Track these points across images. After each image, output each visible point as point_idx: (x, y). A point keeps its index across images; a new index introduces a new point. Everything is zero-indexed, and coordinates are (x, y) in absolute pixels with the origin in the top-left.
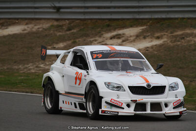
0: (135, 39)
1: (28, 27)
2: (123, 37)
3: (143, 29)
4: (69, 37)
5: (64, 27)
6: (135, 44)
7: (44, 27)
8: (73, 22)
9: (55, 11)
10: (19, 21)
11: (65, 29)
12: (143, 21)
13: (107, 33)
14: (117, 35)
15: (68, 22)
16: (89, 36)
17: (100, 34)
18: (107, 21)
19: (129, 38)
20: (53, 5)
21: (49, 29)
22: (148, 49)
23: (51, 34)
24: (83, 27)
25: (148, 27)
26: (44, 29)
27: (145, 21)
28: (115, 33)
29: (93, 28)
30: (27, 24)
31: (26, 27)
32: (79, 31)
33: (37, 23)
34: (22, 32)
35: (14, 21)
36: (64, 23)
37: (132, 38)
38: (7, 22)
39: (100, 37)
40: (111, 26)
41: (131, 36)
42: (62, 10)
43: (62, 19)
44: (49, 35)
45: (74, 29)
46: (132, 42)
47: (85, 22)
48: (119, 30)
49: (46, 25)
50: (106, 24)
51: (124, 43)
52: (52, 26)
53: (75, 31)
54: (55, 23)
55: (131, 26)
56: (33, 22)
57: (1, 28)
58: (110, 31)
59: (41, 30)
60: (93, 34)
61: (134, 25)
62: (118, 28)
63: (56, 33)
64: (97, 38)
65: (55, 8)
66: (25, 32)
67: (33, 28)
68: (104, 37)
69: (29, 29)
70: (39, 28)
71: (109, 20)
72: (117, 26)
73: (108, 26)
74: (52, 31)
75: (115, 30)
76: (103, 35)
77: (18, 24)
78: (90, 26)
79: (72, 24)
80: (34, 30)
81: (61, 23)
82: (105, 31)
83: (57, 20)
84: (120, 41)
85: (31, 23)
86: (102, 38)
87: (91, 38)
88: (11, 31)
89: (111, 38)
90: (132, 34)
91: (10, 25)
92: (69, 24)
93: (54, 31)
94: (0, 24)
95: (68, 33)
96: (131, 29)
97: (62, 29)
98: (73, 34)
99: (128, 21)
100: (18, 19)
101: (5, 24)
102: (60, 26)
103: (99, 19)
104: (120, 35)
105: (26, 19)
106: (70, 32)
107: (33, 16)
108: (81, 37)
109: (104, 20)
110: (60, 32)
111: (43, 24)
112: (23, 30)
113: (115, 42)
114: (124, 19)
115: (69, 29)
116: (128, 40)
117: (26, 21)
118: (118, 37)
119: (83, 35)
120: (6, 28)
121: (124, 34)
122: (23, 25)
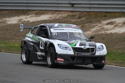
0: (123, 25)
1: (53, 16)
2: (114, 23)
4: (80, 23)
5: (76, 17)
6: (122, 28)
7: (64, 16)
8: (82, 13)
9: (71, 6)
10: (48, 11)
11: (77, 18)
13: (104, 21)
14: (111, 22)
15: (79, 13)
16: (93, 22)
17: (99, 21)
18: (104, 13)
19: (119, 25)
20: (69, 2)
21: (67, 17)
23: (68, 21)
24: (88, 17)
26: (63, 17)
28: (109, 21)
29: (95, 18)
30: (52, 14)
31: (52, 16)
32: (86, 19)
33: (59, 13)
34: (49, 19)
35: (44, 12)
36: (76, 14)
37: (121, 25)
38: (40, 12)
39: (100, 23)
40: (107, 16)
41: (120, 23)
42: (75, 6)
43: (75, 11)
44: (67, 21)
45: (82, 18)
46: (120, 27)
47: (90, 14)
48: (112, 19)
49: (65, 15)
50: (103, 15)
51: (115, 27)
52: (69, 15)
53: (83, 19)
54: (71, 14)
55: (120, 17)
56: (56, 12)
57: (35, 16)
58: (106, 19)
59: (61, 18)
60: (95, 21)
61: (122, 16)
62: (111, 18)
63: (71, 20)
64: (98, 24)
65: (70, 4)
66: (52, 19)
67: (56, 16)
68: (102, 24)
69: (54, 17)
70: (60, 17)
71: (106, 12)
72: (111, 16)
73: (105, 16)
74: (68, 19)
75: (109, 19)
76: (101, 22)
77: (47, 13)
78: (93, 16)
79: (82, 15)
80: (57, 18)
81: (74, 14)
82: (103, 20)
83: (72, 12)
84: (112, 26)
85: (55, 13)
86: (101, 24)
87: (94, 24)
88: (42, 18)
89: (107, 24)
90: (120, 22)
91: (41, 14)
92: (80, 14)
93: (70, 19)
94: (35, 13)
95: (79, 20)
96: (120, 19)
97: (75, 17)
98: (82, 21)
99: (118, 14)
100: (47, 10)
101: (39, 13)
102: (74, 16)
103: (99, 12)
104: (113, 22)
105: (52, 11)
106: (80, 19)
107: (56, 9)
108: (87, 23)
109: (102, 12)
110: (74, 19)
111: (63, 14)
112: (50, 18)
113: (109, 26)
114: (115, 12)
115: (80, 18)
116: (117, 25)
117: (52, 12)
118: (111, 23)
119: (88, 22)
120: (39, 16)
121: (115, 22)
122: (50, 14)
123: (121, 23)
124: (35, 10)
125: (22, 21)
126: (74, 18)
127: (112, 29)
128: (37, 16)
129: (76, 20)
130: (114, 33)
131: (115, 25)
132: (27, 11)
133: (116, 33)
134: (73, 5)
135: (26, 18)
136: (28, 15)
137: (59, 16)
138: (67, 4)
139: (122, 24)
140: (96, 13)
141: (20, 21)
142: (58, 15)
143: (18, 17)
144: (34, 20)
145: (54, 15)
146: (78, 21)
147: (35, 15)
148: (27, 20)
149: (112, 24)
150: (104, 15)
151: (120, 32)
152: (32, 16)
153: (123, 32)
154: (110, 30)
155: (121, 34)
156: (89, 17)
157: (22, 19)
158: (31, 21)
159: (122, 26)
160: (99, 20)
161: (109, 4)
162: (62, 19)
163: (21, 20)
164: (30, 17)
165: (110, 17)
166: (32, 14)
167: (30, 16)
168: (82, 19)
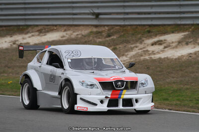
0: (178, 45)
1: (67, 34)
2: (165, 43)
3: (185, 35)
4: (109, 43)
5: (104, 34)
6: (177, 50)
7: (83, 34)
8: (113, 28)
9: (94, 17)
10: (58, 27)
11: (105, 36)
12: (185, 27)
13: (148, 39)
14: (158, 41)
15: (107, 28)
16: (130, 42)
18: (147, 27)
19: (171, 45)
20: (92, 12)
21: (88, 35)
22: (191, 55)
23: (91, 40)
24: (122, 34)
25: (190, 33)
26: (83, 35)
27: (187, 26)
28: (156, 39)
29: (133, 34)
30: (65, 31)
31: (64, 34)
32: (119, 37)
33: (76, 30)
34: (61, 39)
35: (52, 28)
36: (103, 29)
37: (174, 45)
38: (45, 29)
39: (141, 43)
40: (152, 32)
41: (173, 42)
42: (101, 16)
43: (101, 26)
44: (89, 41)
45: (113, 35)
46: (173, 48)
47: (125, 28)
48: (161, 36)
49: (85, 32)
50: (146, 30)
51: (166, 49)
52: (91, 32)
53: (115, 37)
54: (95, 30)
55: (173, 32)
56: (72, 28)
57: (38, 35)
58: (151, 37)
59: (80, 36)
60: (133, 41)
61: (176, 31)
62: (159, 34)
63: (95, 39)
64: (138, 44)
65: (93, 14)
66: (64, 38)
67: (72, 34)
68: (145, 44)
69: (67, 36)
70: (77, 35)
71: (150, 26)
72: (158, 31)
73: (149, 32)
74: (91, 38)
75: (156, 36)
76: (143, 41)
77: (57, 30)
78: (130, 32)
79: (112, 31)
80: (73, 36)
81: (100, 29)
82: (146, 38)
83: (96, 26)
84: (161, 47)
85: (69, 30)
86: (143, 44)
87: (132, 44)
88: (50, 38)
89: (152, 45)
90: (174, 40)
91: (48, 32)
92: (109, 30)
93: (93, 37)
94: (38, 31)
95: (108, 39)
96: (172, 35)
97: (101, 35)
98: (113, 40)
99: (169, 27)
100: (56, 26)
101: (43, 31)
102: (99, 32)
103: (139, 25)
104: (162, 41)
105: (64, 25)
106: (110, 38)
107: (71, 23)
108: (121, 43)
109: (144, 25)
110: (99, 38)
111: (81, 31)
112: (62, 37)
113: (157, 48)
114: (165, 25)
115: (109, 36)
116: (169, 46)
117: (65, 28)
118: (159, 43)
119: (123, 41)
120: (45, 35)
121: (165, 40)
122: (61, 31)
123: (175, 42)
124: (37, 26)
125: (17, 43)
126: (101, 37)
127: (161, 52)
128: (41, 34)
129: (104, 40)
130: (165, 58)
131: (165, 45)
132: (25, 27)
133: (167, 58)
134: (97, 15)
135: (23, 39)
136: (26, 33)
137: (75, 34)
138: (88, 14)
139: (176, 44)
140: (134, 27)
141: (14, 44)
142: (74, 32)
143: (11, 37)
144: (37, 42)
145: (69, 32)
146: (107, 41)
147: (37, 33)
148: (25, 41)
149: (161, 44)
150: (148, 29)
151: (174, 56)
152: (33, 36)
153: (179, 57)
154: (158, 53)
155: (176, 59)
156: (124, 34)
157: (17, 41)
158: (31, 44)
159: (176, 47)
160: (140, 39)
161: (155, 13)
162: (81, 38)
163: (15, 41)
164: (29, 37)
165: (157, 33)
166: (32, 32)
167: (30, 35)
168: (112, 37)
